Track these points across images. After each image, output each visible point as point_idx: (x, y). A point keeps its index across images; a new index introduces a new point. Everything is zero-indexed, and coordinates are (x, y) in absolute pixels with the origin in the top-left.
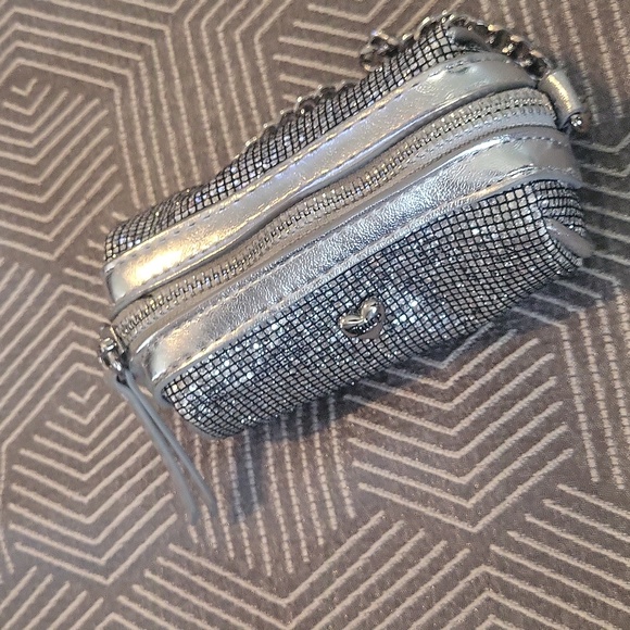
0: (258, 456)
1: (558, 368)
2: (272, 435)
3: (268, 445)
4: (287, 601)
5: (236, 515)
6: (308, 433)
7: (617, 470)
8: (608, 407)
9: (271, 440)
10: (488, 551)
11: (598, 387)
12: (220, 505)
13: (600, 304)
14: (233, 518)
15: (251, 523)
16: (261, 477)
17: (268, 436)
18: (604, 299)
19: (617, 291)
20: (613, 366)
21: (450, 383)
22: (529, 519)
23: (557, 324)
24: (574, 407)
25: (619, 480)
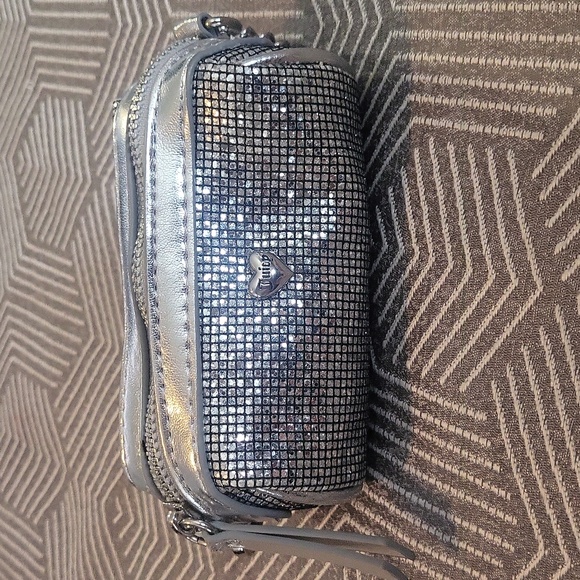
0: (412, 484)
1: (442, 137)
2: (401, 459)
3: (406, 467)
4: (541, 546)
5: (450, 545)
6: (409, 418)
7: (539, 111)
8: (486, 99)
9: (405, 462)
10: (566, 284)
11: (468, 104)
12: (435, 555)
13: (409, 77)
14: (452, 550)
15: (464, 534)
16: (428, 493)
17: (400, 463)
18: (407, 73)
19: (405, 57)
20: (456, 81)
21: (417, 249)
22: (550, 223)
23: (411, 125)
24: (478, 134)
25: (548, 111)
